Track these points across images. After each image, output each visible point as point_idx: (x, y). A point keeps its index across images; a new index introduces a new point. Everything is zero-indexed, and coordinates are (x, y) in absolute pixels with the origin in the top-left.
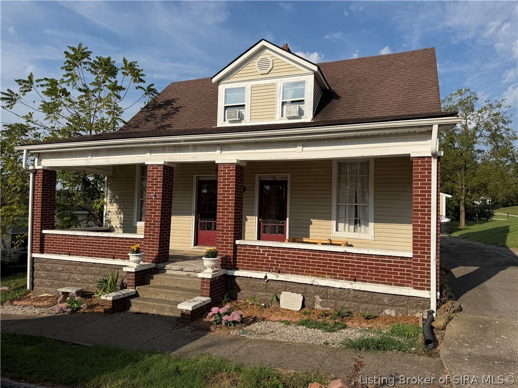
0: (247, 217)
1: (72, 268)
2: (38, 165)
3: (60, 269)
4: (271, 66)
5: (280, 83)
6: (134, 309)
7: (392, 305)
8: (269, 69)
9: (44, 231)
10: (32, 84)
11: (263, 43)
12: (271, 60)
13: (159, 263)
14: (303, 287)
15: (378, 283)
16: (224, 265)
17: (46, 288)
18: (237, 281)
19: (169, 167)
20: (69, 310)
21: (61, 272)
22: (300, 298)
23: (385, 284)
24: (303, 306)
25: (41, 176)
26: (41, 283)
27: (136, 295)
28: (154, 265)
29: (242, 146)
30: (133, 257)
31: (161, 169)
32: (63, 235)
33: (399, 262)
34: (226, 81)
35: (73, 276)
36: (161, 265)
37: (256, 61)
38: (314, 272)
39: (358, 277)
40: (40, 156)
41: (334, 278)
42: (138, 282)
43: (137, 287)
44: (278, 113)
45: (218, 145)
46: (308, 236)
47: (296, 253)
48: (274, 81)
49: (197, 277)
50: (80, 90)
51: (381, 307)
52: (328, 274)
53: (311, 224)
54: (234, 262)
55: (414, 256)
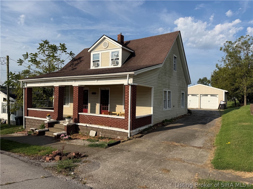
0: (96, 104)
1: (35, 121)
2: (26, 86)
3: (32, 122)
4: (108, 45)
5: (110, 51)
6: (46, 135)
7: (119, 135)
8: (107, 46)
9: (28, 109)
10: (28, 56)
11: (104, 36)
12: (107, 43)
13: (58, 120)
14: (96, 129)
15: (117, 127)
16: (75, 121)
17: (29, 128)
18: (79, 127)
19: (61, 87)
20: (28, 134)
21: (33, 123)
22: (95, 132)
23: (118, 128)
24: (96, 135)
25: (26, 90)
26: (28, 126)
27: (48, 130)
28: (56, 121)
29: (80, 80)
30: (48, 118)
31: (58, 88)
32: (33, 110)
33: (122, 120)
34: (93, 51)
35: (36, 124)
36: (58, 121)
37: (103, 43)
38: (100, 124)
39: (111, 125)
40: (27, 83)
41: (105, 126)
42: (49, 126)
43: (49, 128)
44: (110, 63)
45: (74, 79)
46: (115, 111)
47: (95, 117)
48: (109, 51)
49: (63, 125)
50: (47, 55)
51: (117, 135)
52: (104, 124)
53: (116, 106)
54: (78, 120)
55: (125, 118)
